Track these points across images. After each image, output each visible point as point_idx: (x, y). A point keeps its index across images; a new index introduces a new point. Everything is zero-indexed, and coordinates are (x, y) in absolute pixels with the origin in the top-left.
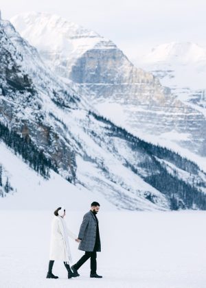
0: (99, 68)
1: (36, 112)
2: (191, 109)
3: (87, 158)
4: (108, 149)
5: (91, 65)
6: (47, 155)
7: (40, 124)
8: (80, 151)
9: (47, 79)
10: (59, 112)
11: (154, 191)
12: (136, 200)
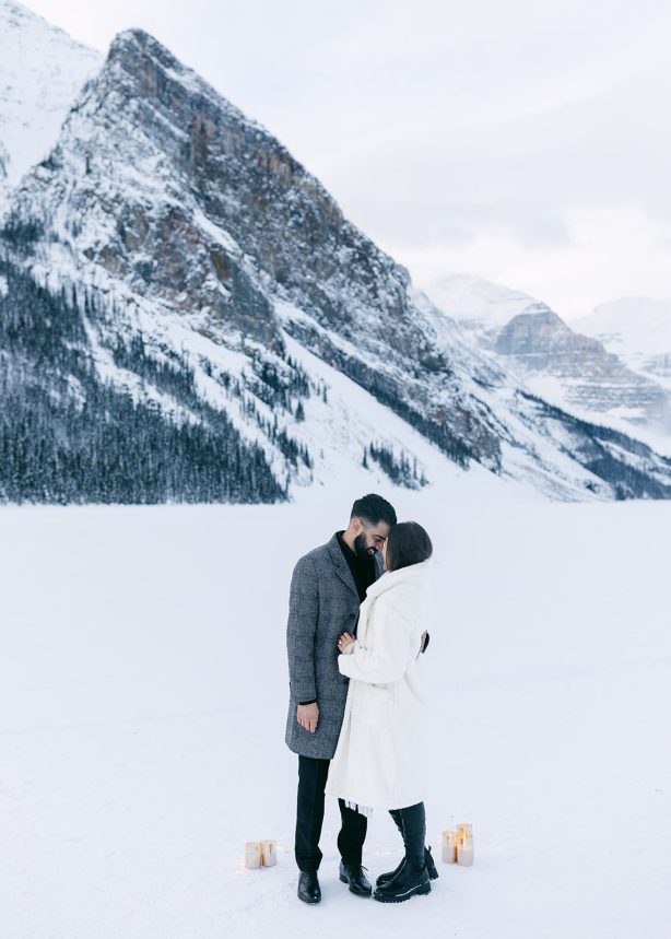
0: (530, 335)
1: (454, 395)
2: (643, 379)
3: (514, 444)
4: (540, 432)
5: (520, 334)
6: (468, 443)
7: (459, 409)
8: (507, 436)
9: (467, 354)
10: (481, 393)
11: (595, 479)
12: (573, 490)
